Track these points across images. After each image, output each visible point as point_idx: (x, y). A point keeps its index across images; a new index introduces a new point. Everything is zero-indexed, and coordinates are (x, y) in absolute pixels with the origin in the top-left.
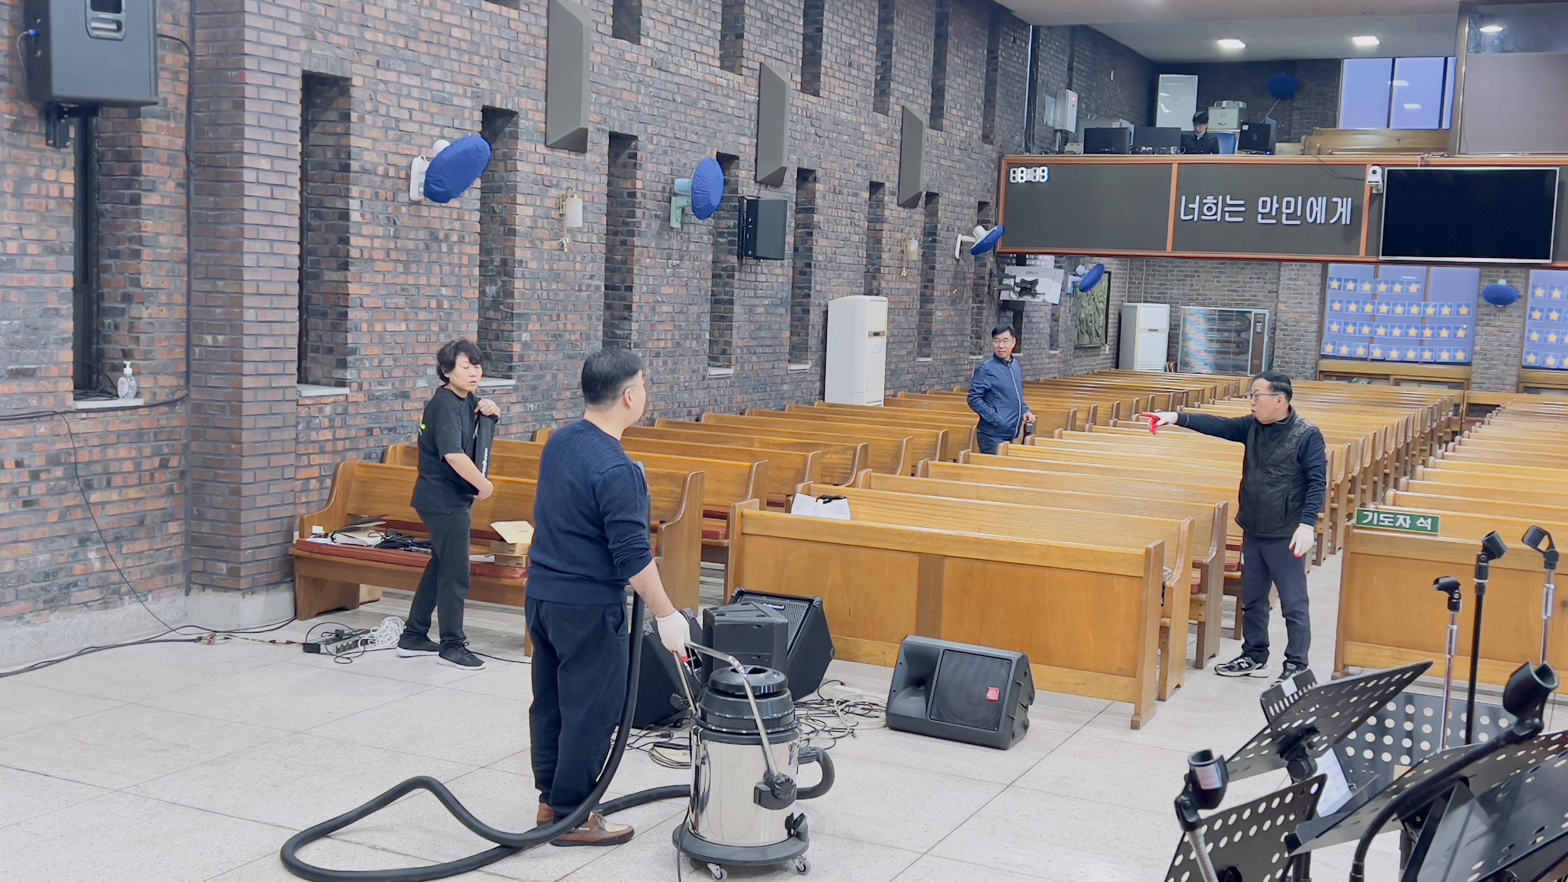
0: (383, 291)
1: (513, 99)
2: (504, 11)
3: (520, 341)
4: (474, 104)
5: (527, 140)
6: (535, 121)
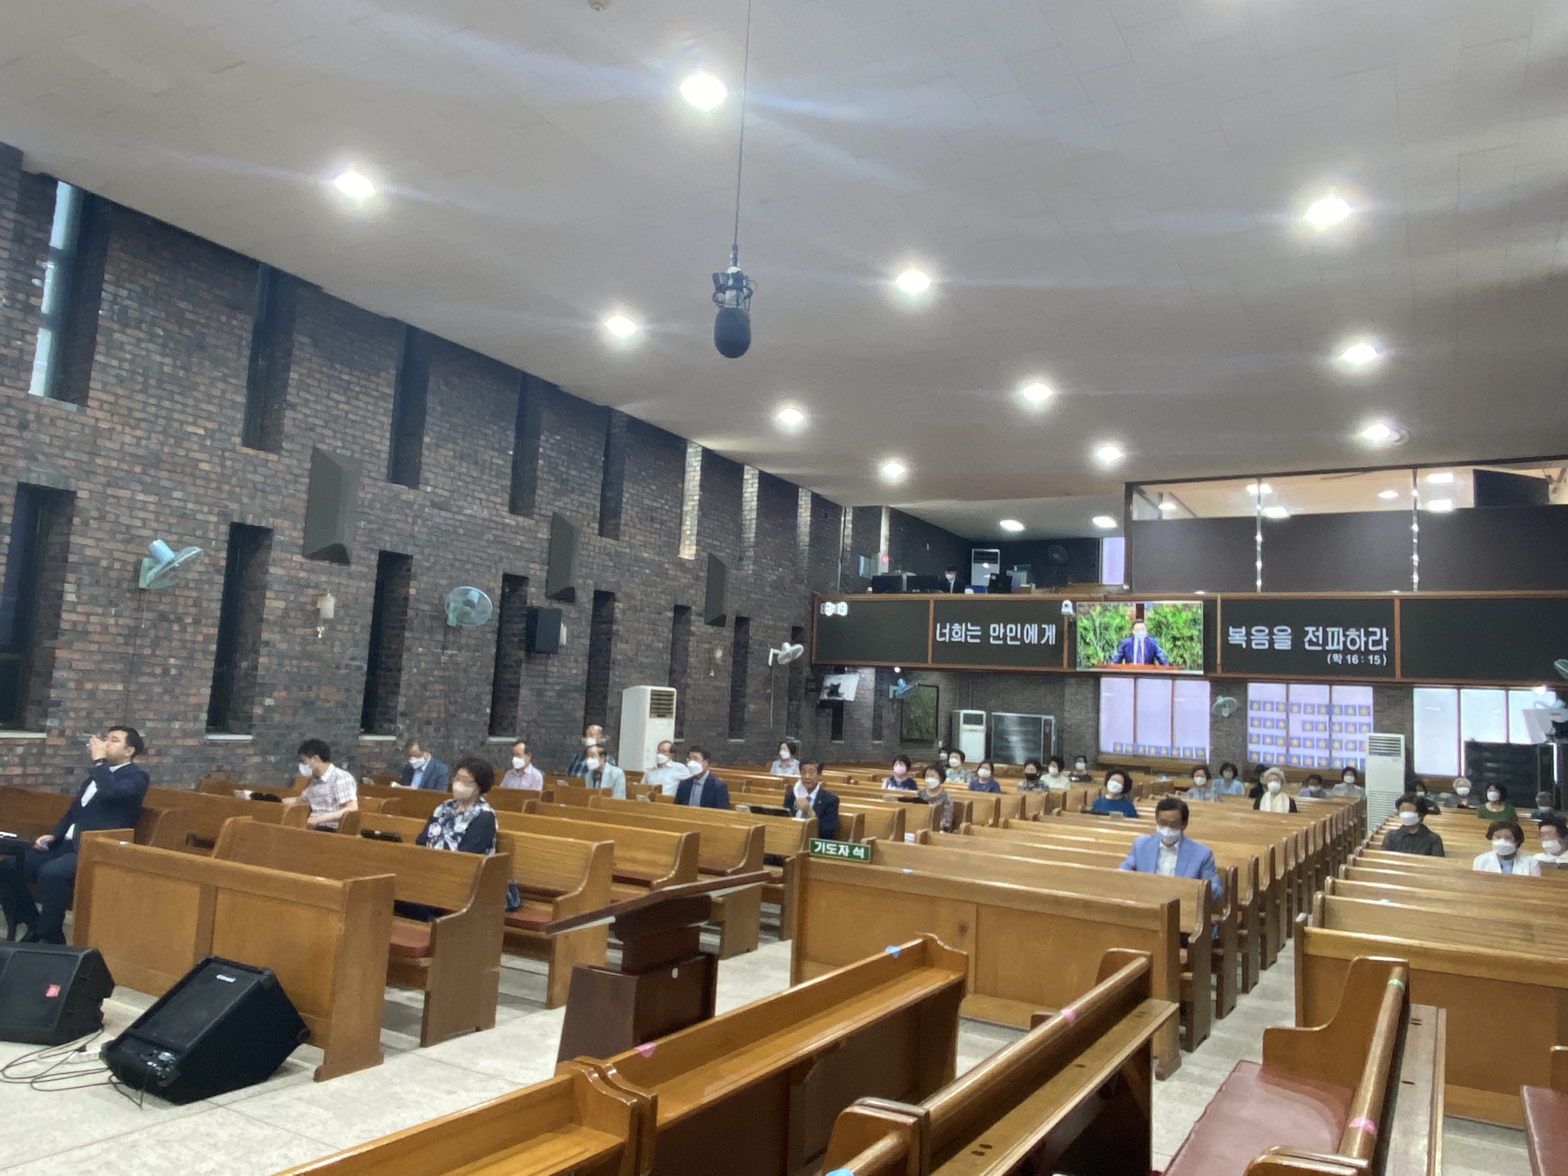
0: (97, 658)
1: (268, 520)
2: (262, 454)
3: (262, 704)
4: (221, 520)
5: (281, 551)
6: (292, 537)
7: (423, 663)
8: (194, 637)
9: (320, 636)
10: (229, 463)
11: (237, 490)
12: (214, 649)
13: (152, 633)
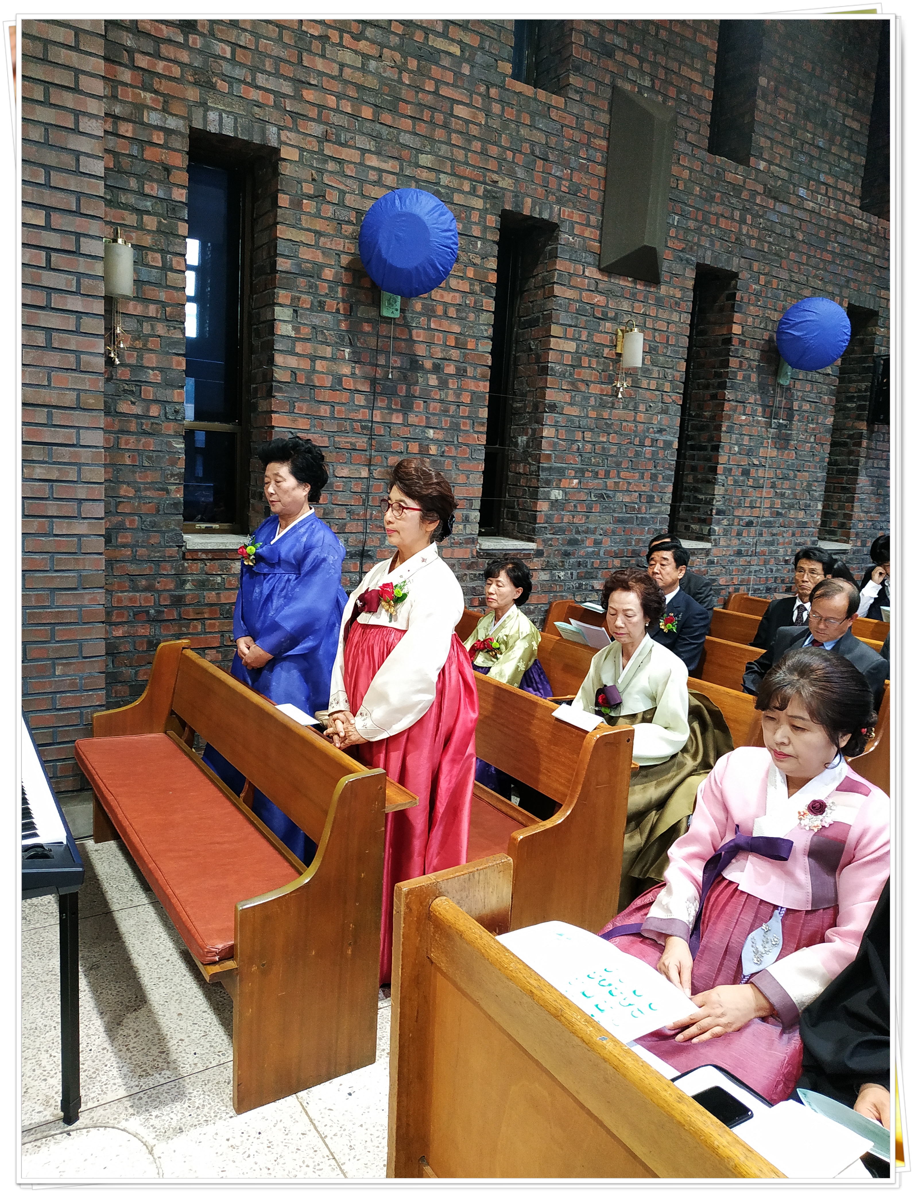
0: (332, 426)
1: (551, 208)
2: (542, 95)
3: (547, 498)
4: (488, 206)
5: (570, 260)
6: (584, 238)
7: (746, 438)
8: (458, 396)
9: (620, 396)
10: (496, 108)
11: (509, 155)
12: (486, 415)
13: (402, 390)
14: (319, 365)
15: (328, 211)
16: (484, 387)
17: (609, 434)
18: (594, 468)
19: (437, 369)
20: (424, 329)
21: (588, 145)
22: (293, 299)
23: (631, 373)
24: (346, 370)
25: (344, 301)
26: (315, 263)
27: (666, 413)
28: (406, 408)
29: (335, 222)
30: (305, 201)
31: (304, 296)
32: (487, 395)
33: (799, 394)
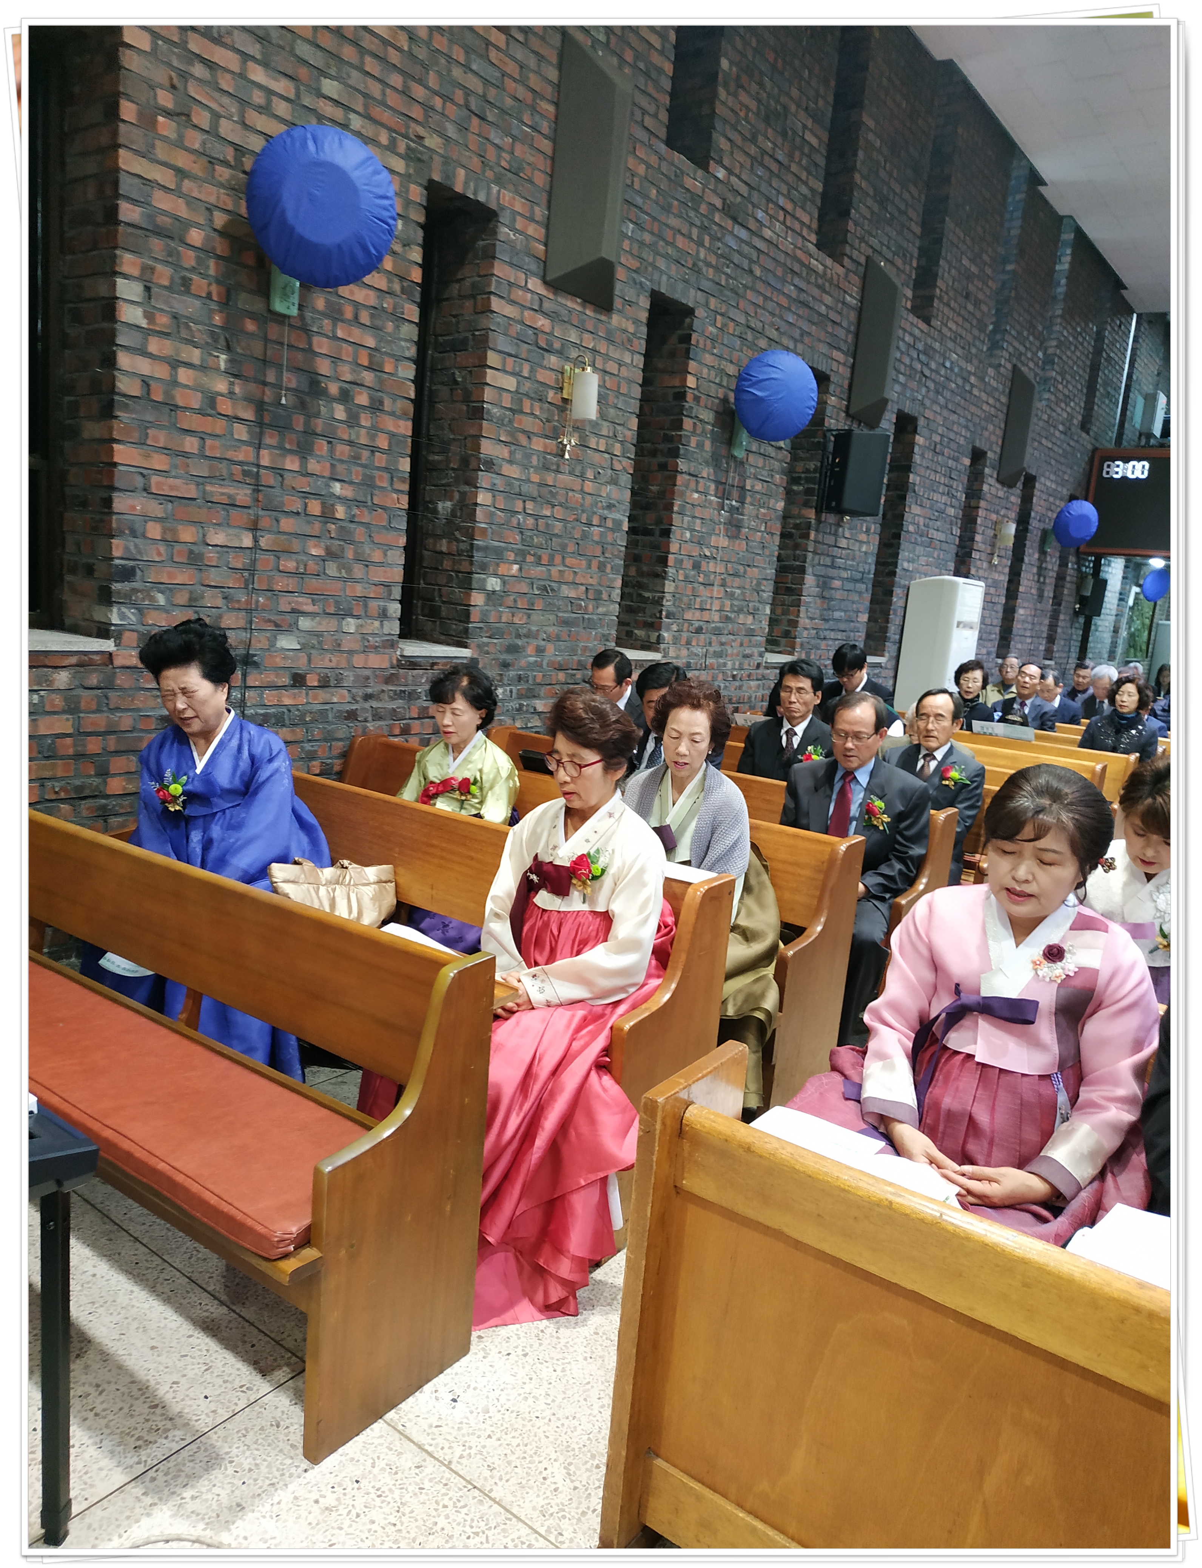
0: (201, 469)
1: (489, 189)
3: (483, 589)
4: (411, 171)
5: (511, 264)
6: (527, 237)
7: (698, 521)
8: (373, 437)
9: (567, 456)
11: (438, 102)
12: (408, 468)
13: (299, 422)
14: (184, 375)
15: (195, 140)
16: (405, 428)
17: (553, 506)
18: (537, 550)
19: (345, 397)
20: (327, 337)
21: (533, 109)
22: (145, 269)
23: (579, 427)
24: (221, 386)
25: (218, 282)
26: (177, 218)
27: (616, 484)
28: (304, 451)
29: (206, 159)
30: (160, 119)
31: (159, 267)
32: (410, 440)
33: (752, 470)
